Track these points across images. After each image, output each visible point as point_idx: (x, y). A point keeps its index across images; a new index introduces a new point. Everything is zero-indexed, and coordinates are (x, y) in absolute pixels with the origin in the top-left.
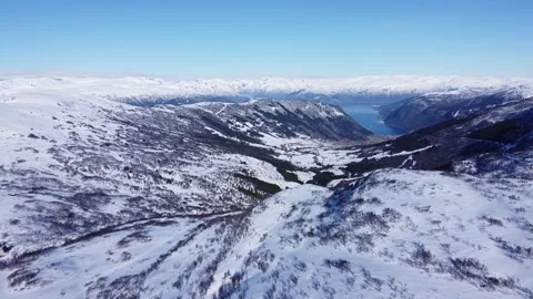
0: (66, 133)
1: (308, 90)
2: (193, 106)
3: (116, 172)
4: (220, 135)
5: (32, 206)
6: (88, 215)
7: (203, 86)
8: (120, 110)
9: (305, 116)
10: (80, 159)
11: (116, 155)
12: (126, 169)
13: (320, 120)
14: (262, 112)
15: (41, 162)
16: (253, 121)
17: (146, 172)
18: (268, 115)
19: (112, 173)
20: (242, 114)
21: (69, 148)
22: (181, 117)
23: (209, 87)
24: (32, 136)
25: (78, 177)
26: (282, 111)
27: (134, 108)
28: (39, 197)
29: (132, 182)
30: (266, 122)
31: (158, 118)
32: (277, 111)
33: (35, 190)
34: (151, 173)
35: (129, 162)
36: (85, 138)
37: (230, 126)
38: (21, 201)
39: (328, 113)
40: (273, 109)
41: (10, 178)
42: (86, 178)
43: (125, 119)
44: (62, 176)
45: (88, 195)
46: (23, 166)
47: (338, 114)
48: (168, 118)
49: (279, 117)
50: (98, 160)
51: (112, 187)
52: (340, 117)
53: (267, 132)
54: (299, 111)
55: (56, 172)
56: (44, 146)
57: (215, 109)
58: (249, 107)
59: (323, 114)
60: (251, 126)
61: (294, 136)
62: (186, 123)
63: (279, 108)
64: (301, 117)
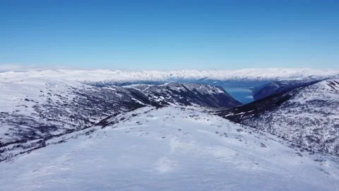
0: (45, 99)
2: (129, 87)
3: (66, 118)
4: (140, 103)
5: (17, 129)
6: (43, 135)
7: (144, 75)
8: (82, 88)
9: (198, 93)
10: (48, 111)
11: (68, 110)
12: (71, 116)
13: (208, 95)
14: (171, 90)
15: (28, 112)
16: (164, 95)
17: (81, 119)
18: (175, 92)
19: (63, 118)
20: (159, 91)
21: (44, 106)
22: (118, 92)
23: (148, 76)
24: (27, 100)
25: (45, 120)
26: (184, 90)
27: (91, 87)
28: (22, 126)
29: (73, 123)
30: (173, 97)
31: (103, 92)
32: (181, 90)
33: (21, 124)
34: (84, 119)
35: (73, 113)
36: (54, 102)
37: (150, 98)
38: (12, 127)
39: (214, 91)
40: (179, 88)
41: (10, 118)
42: (49, 120)
43: (84, 93)
44: (37, 119)
45: (47, 127)
46: (18, 113)
47: (220, 92)
48: (110, 93)
49: (182, 93)
50: (57, 112)
51: (61, 125)
52: (221, 94)
53: (172, 102)
54: (195, 90)
55: (35, 117)
56: (30, 104)
57: (142, 88)
58: (164, 87)
59: (210, 92)
60: (163, 98)
61: (190, 105)
62: (120, 96)
63: (183, 88)
64: (196, 93)
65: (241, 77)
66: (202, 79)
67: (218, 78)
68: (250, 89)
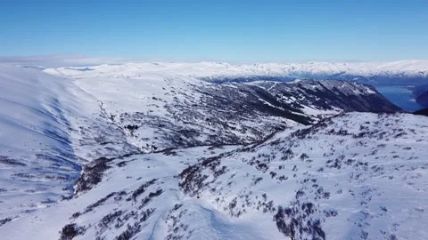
0: (171, 98)
1: (348, 72)
2: (251, 84)
3: (201, 121)
4: (270, 104)
5: (162, 132)
6: (189, 140)
7: (260, 69)
8: (200, 85)
9: (340, 93)
10: (182, 113)
11: (201, 111)
12: (207, 120)
13: (353, 96)
14: (303, 89)
15: (161, 113)
16: (296, 96)
17: (219, 122)
18: (309, 91)
19: (199, 121)
20: (288, 90)
21: (175, 106)
22: (242, 91)
23: (265, 69)
24: (154, 98)
25: (181, 122)
26: (321, 88)
27: (209, 84)
28: (164, 129)
29: (211, 127)
30: (307, 97)
31: (225, 91)
32: (316, 89)
33: (160, 126)
34: (222, 123)
35: (209, 116)
36: (182, 101)
37: (278, 99)
38: (156, 130)
39: (361, 91)
40: (314, 87)
41: (148, 119)
42: (185, 123)
43: (204, 91)
44: (173, 121)
45: (187, 131)
46: (153, 114)
47: (370, 92)
48: (233, 92)
49: (318, 93)
50: (191, 114)
51: (200, 129)
52: (372, 95)
53: (307, 105)
54: (335, 89)
55: (169, 119)
56: (161, 104)
57: (268, 86)
58: (294, 85)
59: (357, 92)
60: (295, 99)
61: (330, 109)
62: (245, 95)
63: (319, 87)
64: (337, 94)
65: (395, 72)
66: (337, 75)
67: (361, 74)
68: (409, 89)
